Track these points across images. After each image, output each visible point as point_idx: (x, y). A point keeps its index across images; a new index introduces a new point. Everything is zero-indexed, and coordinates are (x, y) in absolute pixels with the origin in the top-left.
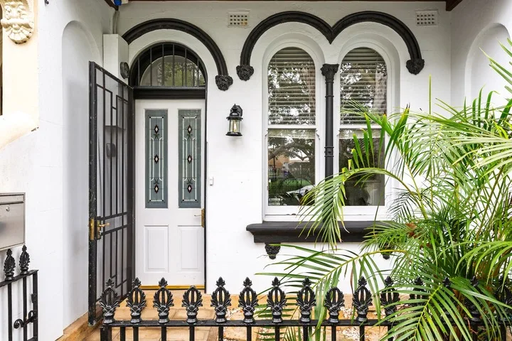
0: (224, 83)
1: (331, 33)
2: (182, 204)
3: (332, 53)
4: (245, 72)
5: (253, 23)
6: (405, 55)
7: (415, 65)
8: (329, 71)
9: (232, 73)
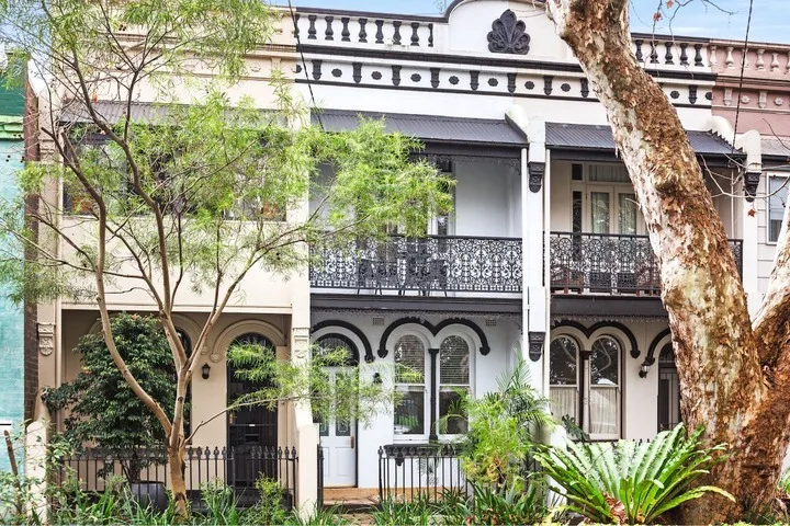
0: (369, 358)
1: (435, 330)
2: (338, 434)
3: (436, 342)
4: (383, 353)
5: (388, 323)
6: (479, 344)
7: (485, 350)
8: (433, 353)
9: (375, 354)
